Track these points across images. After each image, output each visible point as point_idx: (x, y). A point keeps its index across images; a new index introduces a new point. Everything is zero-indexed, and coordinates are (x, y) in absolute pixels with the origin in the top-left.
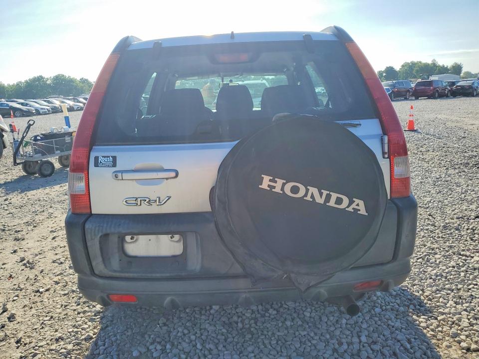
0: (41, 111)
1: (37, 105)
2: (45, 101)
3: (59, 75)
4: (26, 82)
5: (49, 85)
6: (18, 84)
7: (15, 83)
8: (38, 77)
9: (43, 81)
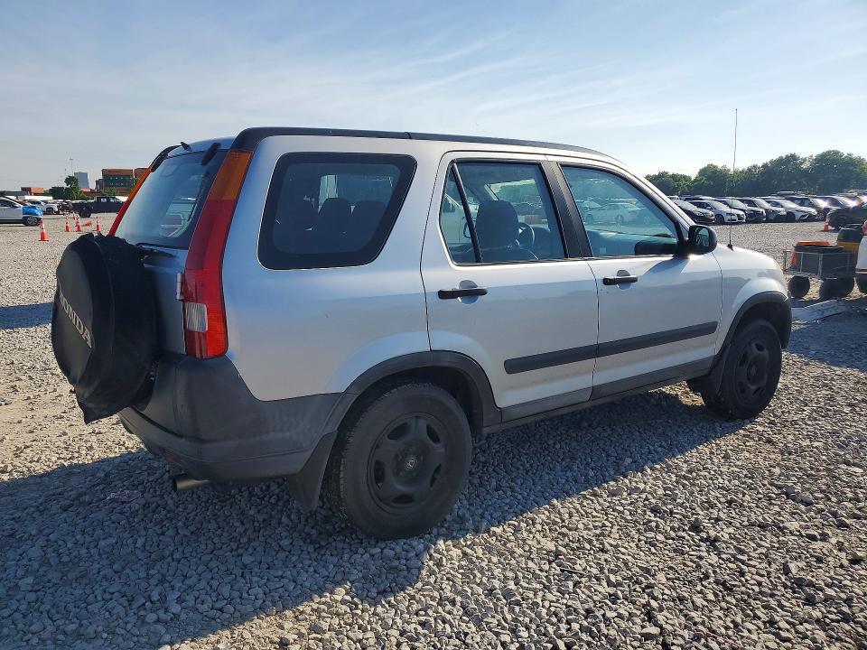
0: (727, 218)
1: (725, 209)
2: (742, 201)
3: (829, 152)
4: (765, 166)
5: (806, 171)
6: (749, 170)
7: (746, 168)
8: (787, 157)
9: (795, 164)
